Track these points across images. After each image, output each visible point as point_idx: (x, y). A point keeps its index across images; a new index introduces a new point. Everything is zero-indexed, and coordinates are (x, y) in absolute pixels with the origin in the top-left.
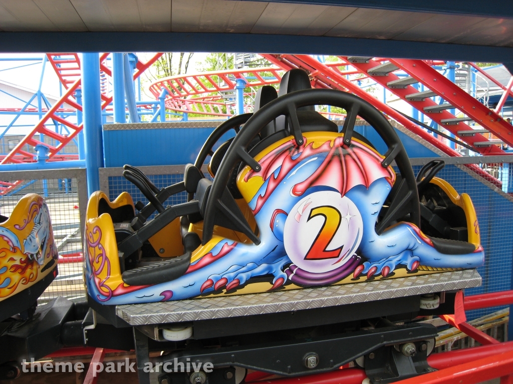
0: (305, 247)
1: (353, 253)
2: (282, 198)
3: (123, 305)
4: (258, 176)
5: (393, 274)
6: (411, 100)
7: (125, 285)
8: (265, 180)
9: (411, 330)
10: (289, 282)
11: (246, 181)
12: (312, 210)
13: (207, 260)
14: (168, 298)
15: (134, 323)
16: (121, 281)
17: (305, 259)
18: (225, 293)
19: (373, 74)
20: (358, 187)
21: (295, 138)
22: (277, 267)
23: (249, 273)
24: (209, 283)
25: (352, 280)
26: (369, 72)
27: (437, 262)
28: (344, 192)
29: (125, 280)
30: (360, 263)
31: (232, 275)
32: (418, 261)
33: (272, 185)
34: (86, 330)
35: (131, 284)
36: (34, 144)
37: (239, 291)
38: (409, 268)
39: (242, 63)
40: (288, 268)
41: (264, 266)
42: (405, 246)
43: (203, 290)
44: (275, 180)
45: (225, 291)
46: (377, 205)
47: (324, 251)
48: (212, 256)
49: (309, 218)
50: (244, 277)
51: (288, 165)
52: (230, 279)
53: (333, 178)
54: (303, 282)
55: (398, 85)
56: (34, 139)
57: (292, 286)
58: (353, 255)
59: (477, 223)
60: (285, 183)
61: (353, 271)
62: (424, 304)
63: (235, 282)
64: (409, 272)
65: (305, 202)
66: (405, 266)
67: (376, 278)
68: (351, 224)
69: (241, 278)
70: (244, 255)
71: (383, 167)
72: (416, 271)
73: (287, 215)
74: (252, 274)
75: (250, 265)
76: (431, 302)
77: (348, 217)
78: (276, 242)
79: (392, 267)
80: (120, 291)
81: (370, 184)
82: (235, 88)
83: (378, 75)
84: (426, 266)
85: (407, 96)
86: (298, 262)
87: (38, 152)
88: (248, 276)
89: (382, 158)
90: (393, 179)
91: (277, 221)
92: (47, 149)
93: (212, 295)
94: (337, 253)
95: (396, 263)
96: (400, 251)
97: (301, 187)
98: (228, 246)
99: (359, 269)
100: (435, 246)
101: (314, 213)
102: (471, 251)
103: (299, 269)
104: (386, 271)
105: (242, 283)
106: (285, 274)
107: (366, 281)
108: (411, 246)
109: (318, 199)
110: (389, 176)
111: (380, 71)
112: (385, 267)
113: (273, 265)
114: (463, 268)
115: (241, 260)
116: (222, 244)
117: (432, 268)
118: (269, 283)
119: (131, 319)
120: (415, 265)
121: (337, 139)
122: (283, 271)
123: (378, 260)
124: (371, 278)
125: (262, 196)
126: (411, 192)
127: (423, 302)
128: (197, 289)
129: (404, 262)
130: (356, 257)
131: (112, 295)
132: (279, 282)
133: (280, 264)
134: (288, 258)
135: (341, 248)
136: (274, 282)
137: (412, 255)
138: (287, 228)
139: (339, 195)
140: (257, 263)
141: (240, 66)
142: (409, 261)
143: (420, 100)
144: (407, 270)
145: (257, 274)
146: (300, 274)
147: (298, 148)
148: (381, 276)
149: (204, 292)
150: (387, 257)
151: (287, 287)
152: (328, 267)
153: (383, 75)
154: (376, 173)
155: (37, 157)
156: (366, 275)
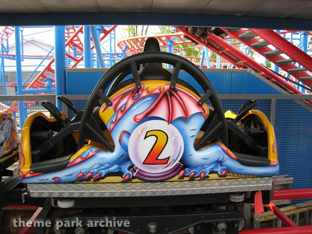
0: (143, 156)
1: (177, 162)
2: (127, 123)
3: (32, 183)
4: (111, 109)
5: (208, 177)
6: (267, 56)
7: (31, 172)
8: (115, 112)
9: (224, 214)
10: (134, 178)
11: (103, 112)
12: (147, 132)
13: (79, 160)
14: (57, 181)
15: (32, 196)
16: (29, 170)
17: (144, 163)
18: (93, 181)
19: (242, 39)
20: (180, 118)
21: (136, 85)
22: (125, 167)
23: (107, 170)
24: (81, 174)
25: (178, 179)
26: (239, 37)
27: (240, 171)
28: (170, 120)
29: (31, 169)
30: (183, 169)
31: (96, 170)
32: (226, 170)
33: (120, 115)
34: (24, 195)
35: (35, 171)
36: (45, 77)
37: (101, 181)
38: (219, 173)
39: (175, 30)
40: (132, 169)
41: (115, 167)
42: (216, 159)
43: (79, 178)
44: (122, 111)
45: (92, 180)
46: (194, 131)
47: (157, 159)
48: (82, 158)
49: (146, 137)
50: (104, 172)
51: (131, 102)
52: (95, 173)
53: (162, 111)
54: (143, 178)
55: (259, 46)
56: (45, 74)
57: (137, 180)
58: (178, 163)
59: (275, 145)
60: (128, 114)
61: (178, 174)
62: (232, 198)
63: (98, 175)
64: (220, 176)
65: (142, 127)
66: (216, 172)
67: (196, 179)
68: (175, 142)
69: (102, 173)
70: (102, 158)
71: (199, 105)
72: (225, 176)
73: (130, 135)
74: (109, 171)
75: (107, 165)
76: (237, 197)
77: (173, 138)
78: (123, 152)
79: (207, 172)
80: (28, 175)
81: (189, 117)
82: (167, 45)
83: (245, 39)
84: (233, 173)
85: (264, 53)
86: (139, 166)
87: (47, 82)
88: (106, 172)
89: (198, 99)
90: (206, 114)
91: (124, 138)
92: (52, 80)
93: (85, 182)
94: (166, 161)
95: (209, 170)
96: (212, 162)
97: (139, 117)
98: (93, 152)
99: (182, 172)
100: (238, 160)
101: (149, 134)
102: (267, 164)
103: (140, 170)
104: (203, 175)
105: (103, 176)
106: (131, 173)
107: (189, 180)
108: (220, 159)
109: (151, 125)
110: (203, 112)
111: (246, 36)
112: (201, 172)
113: (122, 166)
114: (261, 176)
115: (101, 162)
116: (88, 151)
117: (237, 174)
118: (120, 177)
119: (31, 193)
120: (224, 172)
121: (165, 85)
122: (129, 170)
123: (196, 167)
124: (192, 179)
125: (114, 121)
126: (220, 123)
127: (232, 197)
128: (74, 177)
129: (215, 170)
130: (179, 165)
131: (24, 177)
132: (127, 177)
133: (127, 165)
134: (132, 162)
135: (169, 158)
136: (123, 177)
137: (222, 166)
138: (130, 143)
139: (167, 123)
140: (112, 164)
141: (173, 32)
142: (219, 169)
143: (274, 56)
144: (218, 175)
145: (112, 171)
146: (141, 173)
147: (138, 92)
148: (199, 178)
149: (79, 180)
150: (202, 166)
151: (134, 181)
152: (160, 170)
153: (249, 39)
154: (193, 109)
155: (46, 85)
156: (188, 176)
